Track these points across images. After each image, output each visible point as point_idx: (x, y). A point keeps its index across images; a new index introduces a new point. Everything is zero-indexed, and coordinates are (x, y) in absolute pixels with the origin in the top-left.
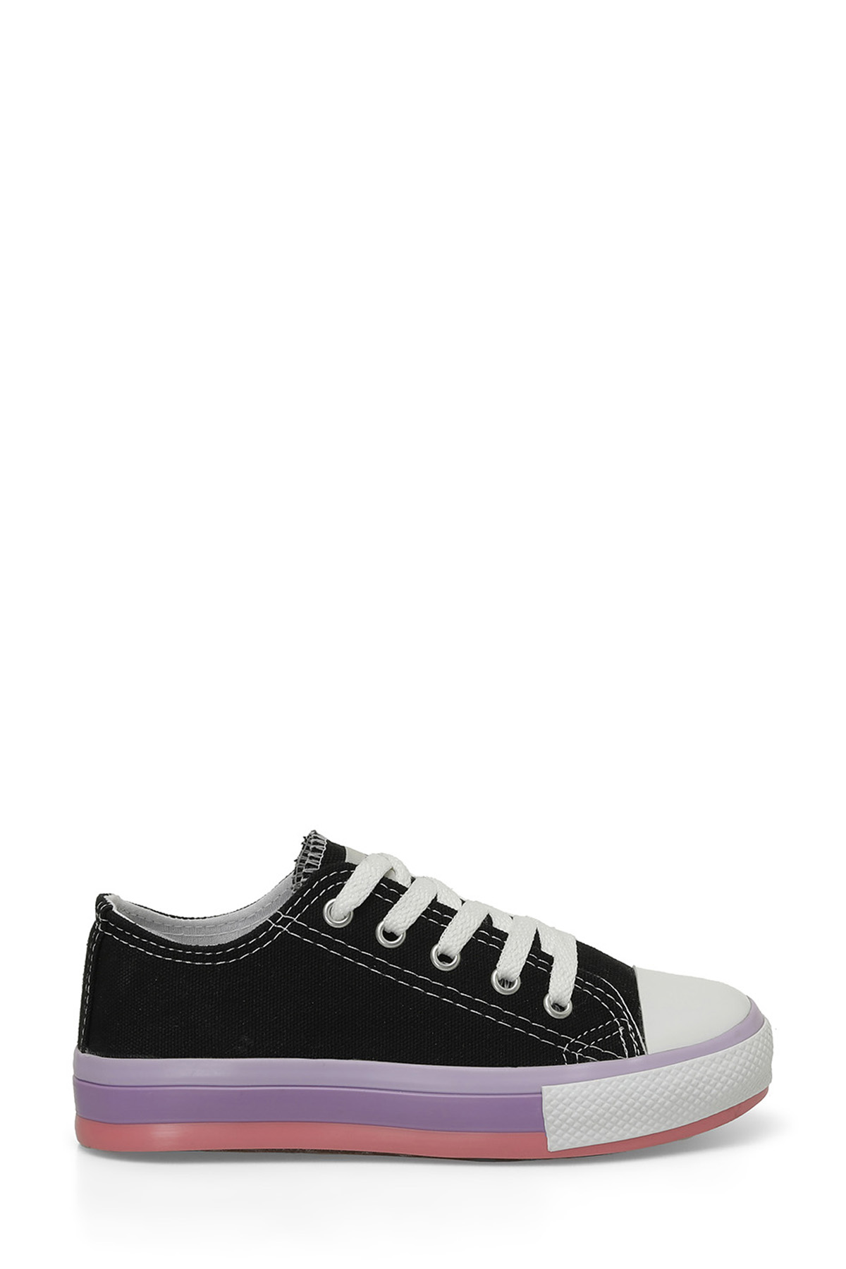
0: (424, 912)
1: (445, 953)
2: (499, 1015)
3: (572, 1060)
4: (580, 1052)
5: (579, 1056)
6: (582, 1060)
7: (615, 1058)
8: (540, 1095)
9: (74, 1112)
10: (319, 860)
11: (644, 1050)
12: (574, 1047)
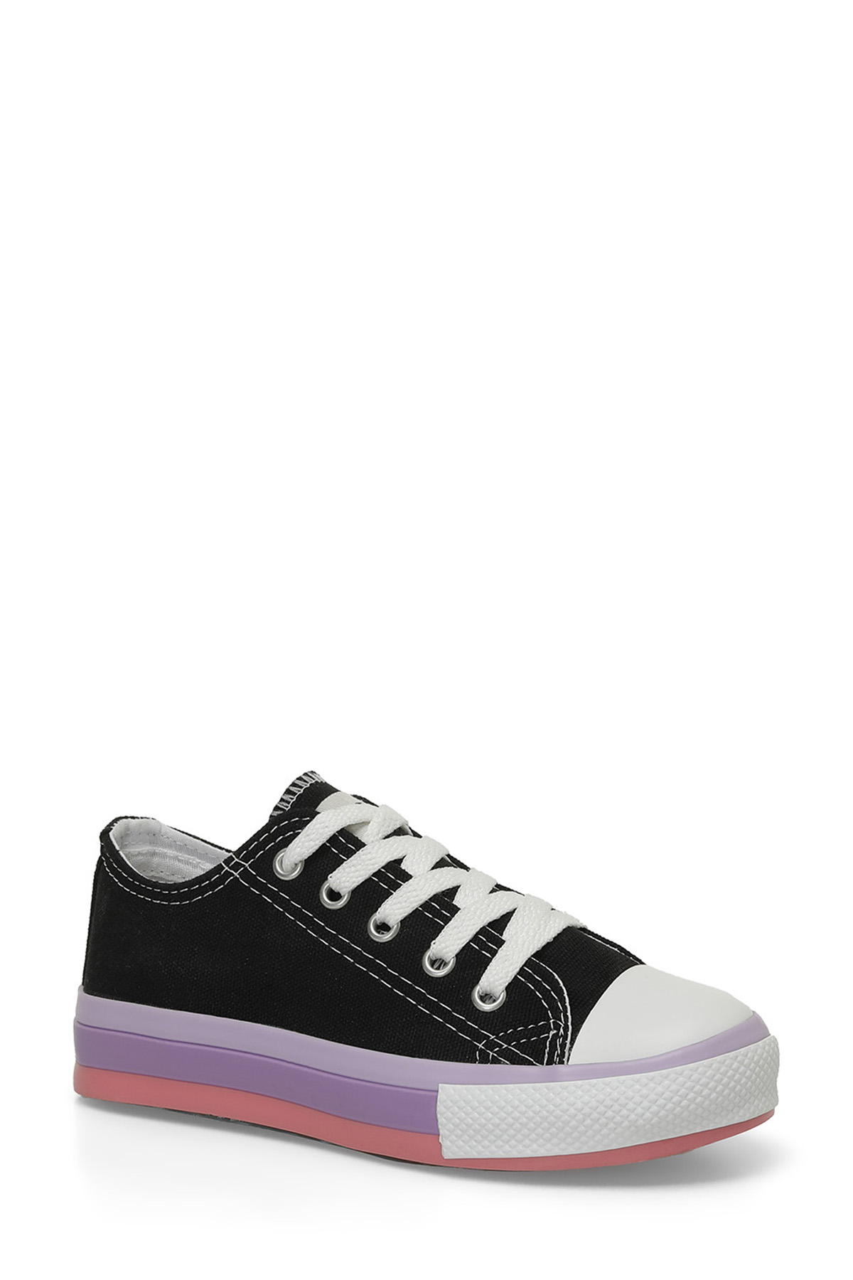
0: (374, 874)
1: (386, 922)
2: (421, 999)
3: (484, 1060)
4: (495, 1052)
5: (493, 1055)
6: (495, 1061)
7: (531, 1063)
8: (436, 1093)
9: (75, 1059)
10: (289, 803)
11: (565, 1060)
12: (491, 1045)
